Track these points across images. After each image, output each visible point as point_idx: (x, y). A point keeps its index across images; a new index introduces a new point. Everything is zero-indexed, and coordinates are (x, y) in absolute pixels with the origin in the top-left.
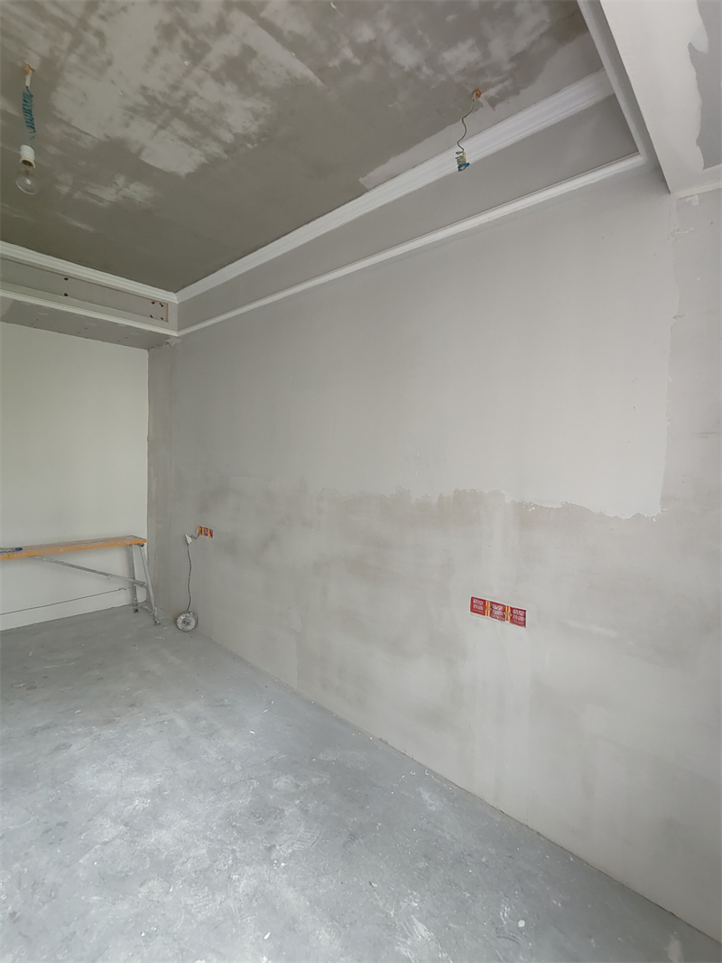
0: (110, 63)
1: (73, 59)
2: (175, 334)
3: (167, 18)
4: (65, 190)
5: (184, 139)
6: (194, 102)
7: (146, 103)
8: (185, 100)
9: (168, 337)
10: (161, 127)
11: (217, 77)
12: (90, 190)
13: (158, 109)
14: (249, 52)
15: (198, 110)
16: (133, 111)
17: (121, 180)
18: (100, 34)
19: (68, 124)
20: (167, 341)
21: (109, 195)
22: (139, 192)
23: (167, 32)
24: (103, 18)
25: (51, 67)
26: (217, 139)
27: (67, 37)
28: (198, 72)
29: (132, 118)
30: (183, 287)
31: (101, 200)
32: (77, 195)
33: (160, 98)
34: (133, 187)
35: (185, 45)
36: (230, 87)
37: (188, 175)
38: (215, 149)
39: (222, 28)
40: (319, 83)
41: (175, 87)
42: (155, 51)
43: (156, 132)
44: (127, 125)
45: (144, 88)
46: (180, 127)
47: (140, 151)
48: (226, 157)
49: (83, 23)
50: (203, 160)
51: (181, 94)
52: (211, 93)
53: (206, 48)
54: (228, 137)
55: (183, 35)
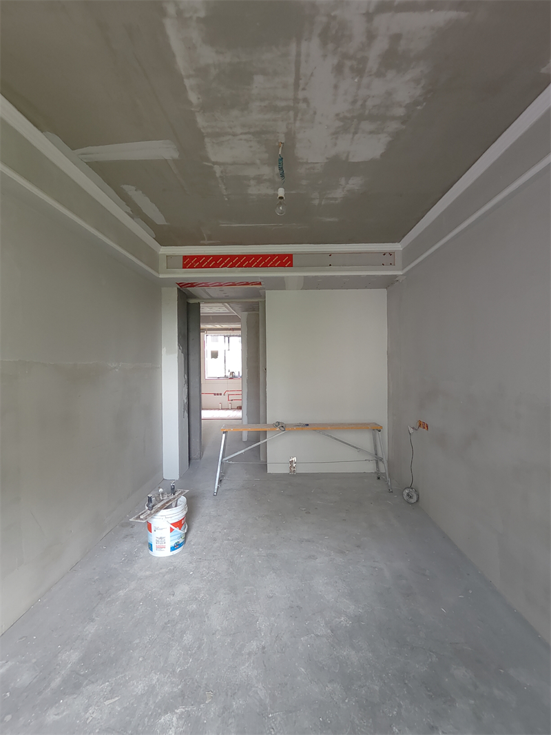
0: (315, 113)
1: (298, 124)
2: (400, 273)
3: (335, 61)
4: (316, 202)
5: (371, 132)
6: (370, 103)
7: (341, 124)
8: (363, 106)
9: (396, 276)
10: (355, 133)
11: (380, 74)
12: (330, 196)
13: (348, 124)
14: (396, 38)
15: (374, 106)
16: (336, 134)
17: (343, 181)
18: (305, 100)
19: (307, 163)
20: (397, 279)
21: (339, 194)
22: (355, 183)
23: (339, 69)
24: (304, 89)
25: (290, 136)
26: (393, 118)
27: (291, 113)
28: (365, 80)
29: (337, 138)
30: (404, 237)
31: (336, 199)
32: (323, 203)
33: (348, 115)
34: (351, 182)
35: (352, 68)
36: (391, 74)
37: (382, 155)
38: (393, 126)
39: (371, 36)
40: (463, 15)
41: (354, 102)
42: (336, 87)
43: (353, 138)
44: (335, 144)
45: (337, 115)
46: (367, 126)
47: (348, 156)
48: (404, 127)
49: (296, 100)
50: (389, 139)
51: (360, 103)
52: (378, 87)
53: (364, 60)
54: (400, 112)
55: (348, 63)
